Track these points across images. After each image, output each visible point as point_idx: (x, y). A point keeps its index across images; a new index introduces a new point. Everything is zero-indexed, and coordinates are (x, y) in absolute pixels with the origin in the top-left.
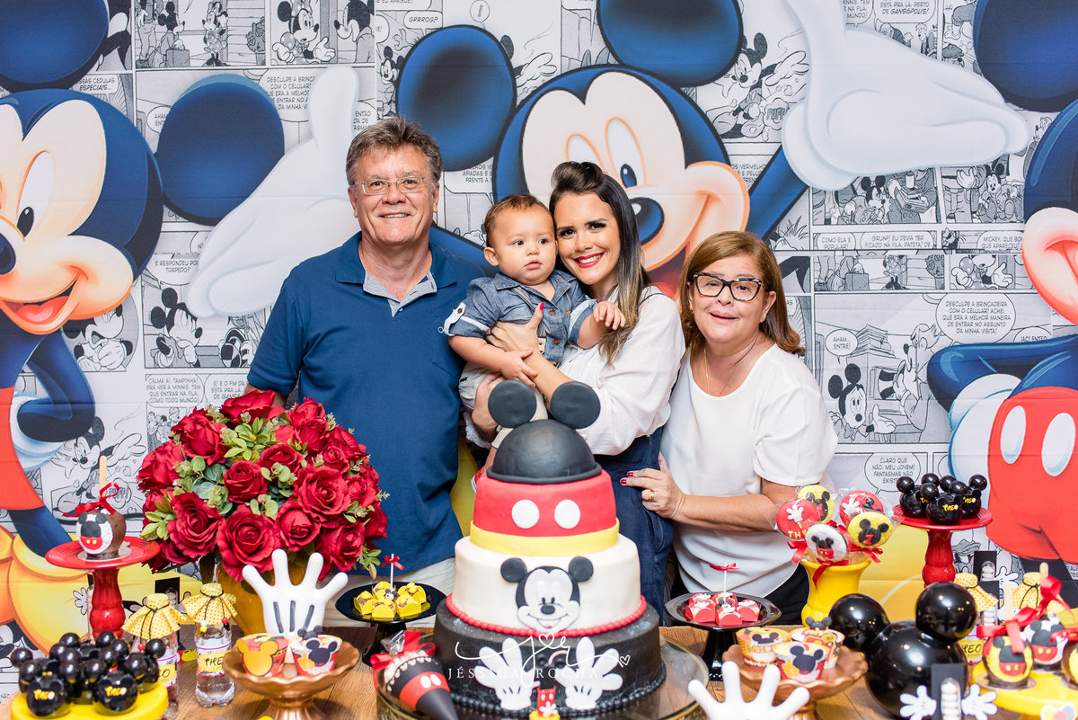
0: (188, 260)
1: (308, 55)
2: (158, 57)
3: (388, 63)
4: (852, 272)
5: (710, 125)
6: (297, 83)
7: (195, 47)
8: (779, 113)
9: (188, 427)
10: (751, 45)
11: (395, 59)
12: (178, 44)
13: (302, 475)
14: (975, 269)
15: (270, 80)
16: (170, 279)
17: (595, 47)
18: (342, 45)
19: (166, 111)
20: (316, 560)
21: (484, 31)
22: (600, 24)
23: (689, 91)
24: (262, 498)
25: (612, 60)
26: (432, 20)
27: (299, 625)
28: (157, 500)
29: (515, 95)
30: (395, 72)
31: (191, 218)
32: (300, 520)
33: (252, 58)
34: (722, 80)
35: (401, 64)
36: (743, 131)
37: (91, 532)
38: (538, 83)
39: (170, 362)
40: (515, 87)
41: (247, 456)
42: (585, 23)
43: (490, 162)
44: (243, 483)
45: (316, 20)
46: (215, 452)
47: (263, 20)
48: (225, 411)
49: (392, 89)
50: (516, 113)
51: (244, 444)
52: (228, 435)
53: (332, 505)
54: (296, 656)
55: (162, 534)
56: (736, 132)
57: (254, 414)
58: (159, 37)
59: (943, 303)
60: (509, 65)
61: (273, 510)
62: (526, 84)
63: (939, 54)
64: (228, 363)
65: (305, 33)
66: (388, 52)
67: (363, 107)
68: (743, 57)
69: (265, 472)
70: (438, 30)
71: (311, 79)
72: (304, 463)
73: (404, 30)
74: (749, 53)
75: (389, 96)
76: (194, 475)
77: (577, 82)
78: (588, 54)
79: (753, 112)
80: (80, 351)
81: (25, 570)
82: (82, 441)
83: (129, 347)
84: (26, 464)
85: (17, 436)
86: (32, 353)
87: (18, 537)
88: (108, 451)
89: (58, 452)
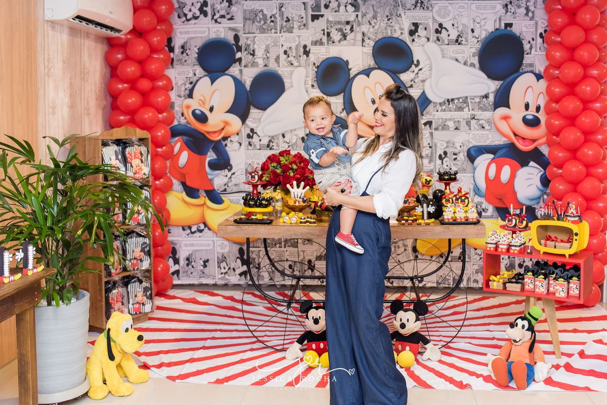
0: (258, 120)
1: (292, 64)
2: (250, 64)
3: (314, 67)
4: (445, 125)
5: (404, 84)
6: (289, 72)
7: (260, 62)
8: (423, 81)
9: (272, 156)
10: (415, 63)
11: (316, 66)
12: (255, 61)
13: (298, 167)
14: (480, 125)
15: (281, 71)
16: (252, 125)
17: (372, 63)
18: (301, 62)
19: (252, 79)
20: (303, 183)
21: (341, 58)
22: (373, 56)
23: (398, 75)
24: (290, 171)
25: (377, 67)
26: (326, 55)
27: (299, 196)
28: (266, 172)
29: (349, 76)
30: (316, 70)
31: (258, 108)
32: (298, 176)
33: (276, 65)
34: (407, 72)
35: (318, 67)
36: (413, 86)
37: (253, 177)
38: (356, 73)
39: (252, 148)
40: (349, 74)
41: (286, 163)
42: (369, 57)
43: (343, 94)
44: (286, 168)
45: (294, 55)
46: (279, 162)
47: (279, 55)
48: (279, 153)
49: (315, 74)
50: (349, 81)
51: (285, 160)
52: (281, 158)
53: (305, 174)
54: (299, 202)
55: (267, 179)
56: (411, 86)
57: (287, 155)
58: (250, 59)
59: (471, 134)
60: (348, 67)
61: (292, 174)
62: (352, 73)
63: (469, 65)
64: (269, 149)
65: (291, 58)
66: (314, 64)
67: (307, 79)
68: (413, 66)
69: (290, 166)
70: (328, 58)
71: (292, 72)
72: (298, 165)
73: (319, 58)
74: (415, 65)
75: (315, 76)
76: (274, 167)
77: (367, 72)
78: (370, 65)
79: (416, 81)
80: (226, 145)
81: (208, 207)
82: (226, 170)
83: (240, 144)
84: (210, 177)
85: (208, 169)
86: (212, 146)
87: (207, 198)
88: (234, 174)
89: (219, 173)
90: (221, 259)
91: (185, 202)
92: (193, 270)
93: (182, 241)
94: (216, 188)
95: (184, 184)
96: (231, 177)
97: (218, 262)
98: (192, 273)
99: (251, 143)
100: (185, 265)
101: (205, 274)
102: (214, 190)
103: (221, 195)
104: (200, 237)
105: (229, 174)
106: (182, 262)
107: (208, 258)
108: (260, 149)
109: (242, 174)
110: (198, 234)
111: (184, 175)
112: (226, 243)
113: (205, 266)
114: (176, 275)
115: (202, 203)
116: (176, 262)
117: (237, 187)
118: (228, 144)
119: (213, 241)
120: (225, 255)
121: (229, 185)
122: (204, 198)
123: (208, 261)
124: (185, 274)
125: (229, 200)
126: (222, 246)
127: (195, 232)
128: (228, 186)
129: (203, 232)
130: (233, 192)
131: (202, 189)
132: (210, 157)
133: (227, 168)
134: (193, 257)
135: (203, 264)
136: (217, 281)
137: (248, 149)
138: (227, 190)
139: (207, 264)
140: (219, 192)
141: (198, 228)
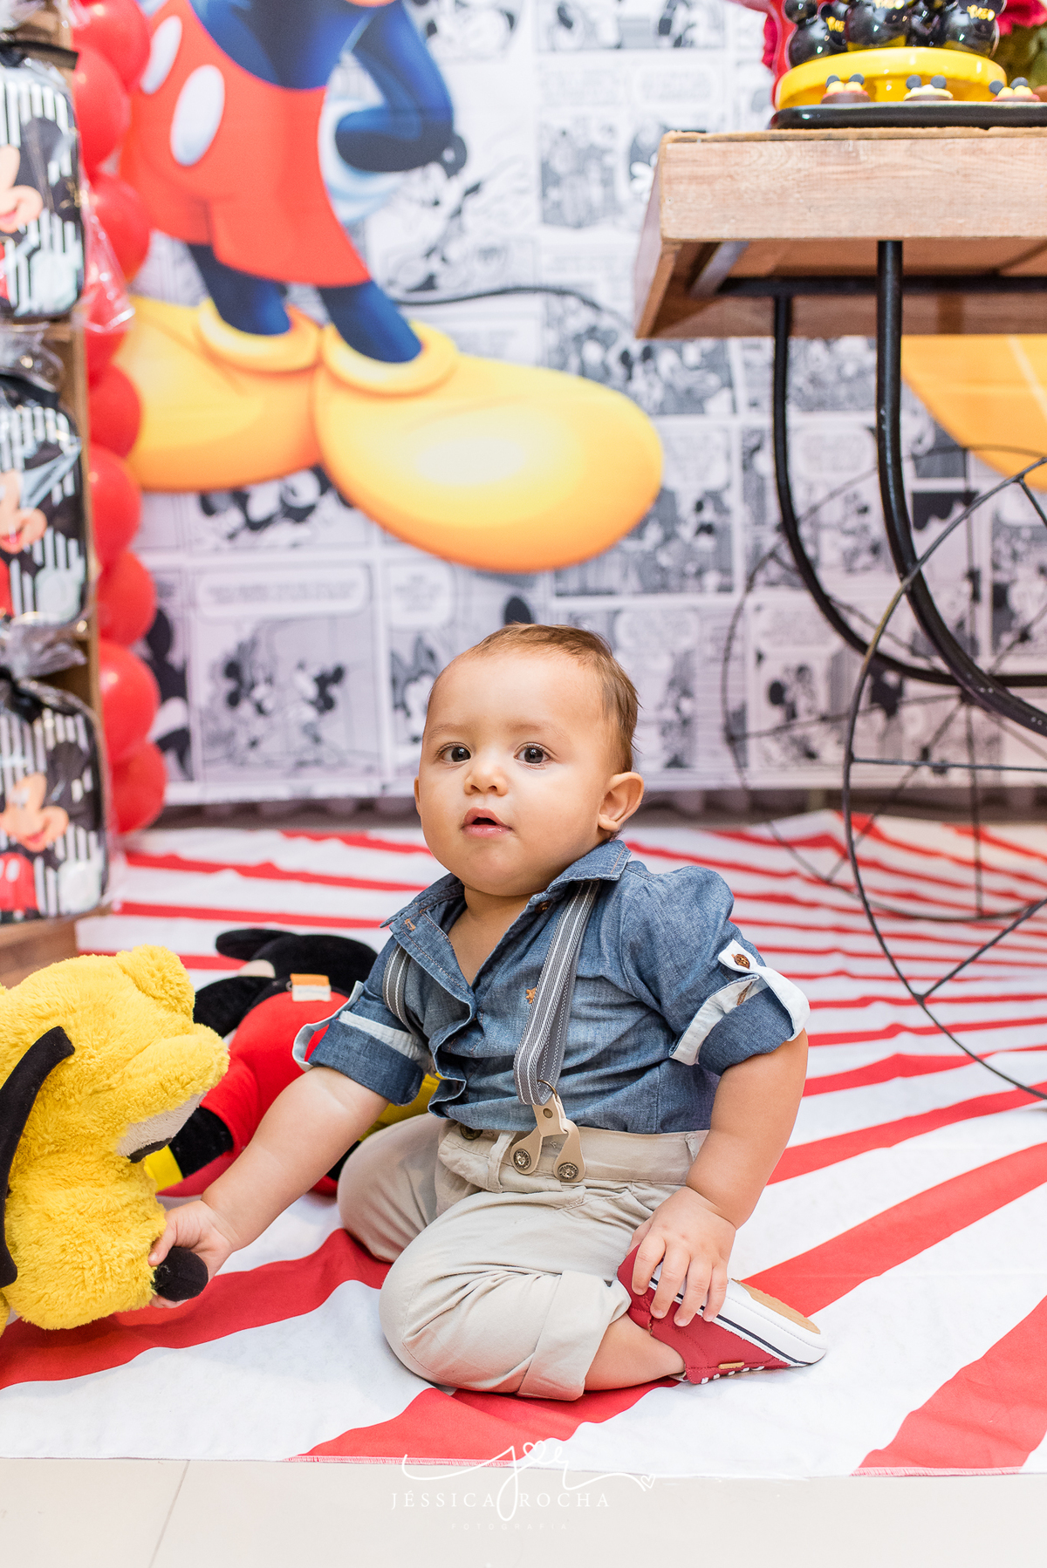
80: (431, 29)
81: (339, 383)
82: (435, 171)
83: (511, 19)
84: (344, 212)
85: (331, 166)
86: (355, 34)
87: (331, 331)
88: (474, 189)
89: (395, 191)
90: (407, 656)
91: (213, 358)
92: (259, 726)
93: (200, 572)
94: (379, 269)
95: (203, 255)
96: (458, 212)
97: (394, 682)
98: (254, 744)
99: (572, 13)
100: (220, 702)
101: (323, 750)
102: (367, 284)
103: (407, 313)
104: (295, 546)
105: (451, 191)
106: (205, 687)
107: (343, 657)
108: (619, 47)
109: (522, 192)
110: (284, 532)
111: (202, 208)
112: (438, 574)
113: (325, 703)
114: (170, 760)
115: (304, 358)
116: (173, 683)
117: (494, 265)
118: (444, 25)
119: (368, 567)
120: (432, 642)
121: (453, 252)
122: (311, 333)
123: (338, 675)
124: (219, 752)
125: (455, 336)
126: (413, 593)
127: (266, 523)
128: (444, 260)
129: (314, 519)
130: (471, 290)
131: (302, 280)
132: (344, 96)
133: (436, 157)
134: (261, 655)
135: (311, 690)
136: (389, 778)
137: (554, 49)
138: (441, 281)
139: (334, 691)
140: (395, 293)
141: (283, 503)
